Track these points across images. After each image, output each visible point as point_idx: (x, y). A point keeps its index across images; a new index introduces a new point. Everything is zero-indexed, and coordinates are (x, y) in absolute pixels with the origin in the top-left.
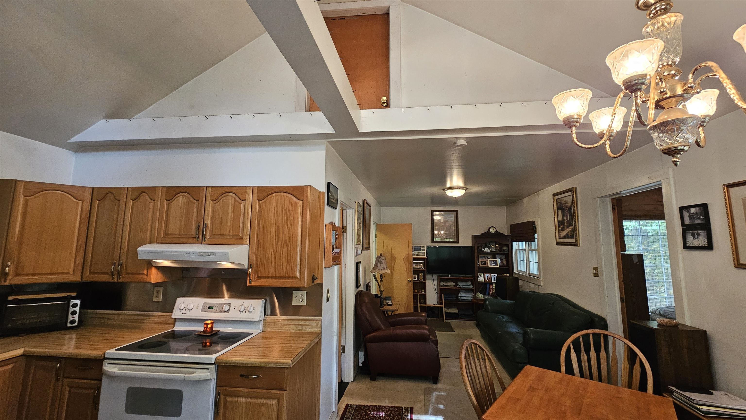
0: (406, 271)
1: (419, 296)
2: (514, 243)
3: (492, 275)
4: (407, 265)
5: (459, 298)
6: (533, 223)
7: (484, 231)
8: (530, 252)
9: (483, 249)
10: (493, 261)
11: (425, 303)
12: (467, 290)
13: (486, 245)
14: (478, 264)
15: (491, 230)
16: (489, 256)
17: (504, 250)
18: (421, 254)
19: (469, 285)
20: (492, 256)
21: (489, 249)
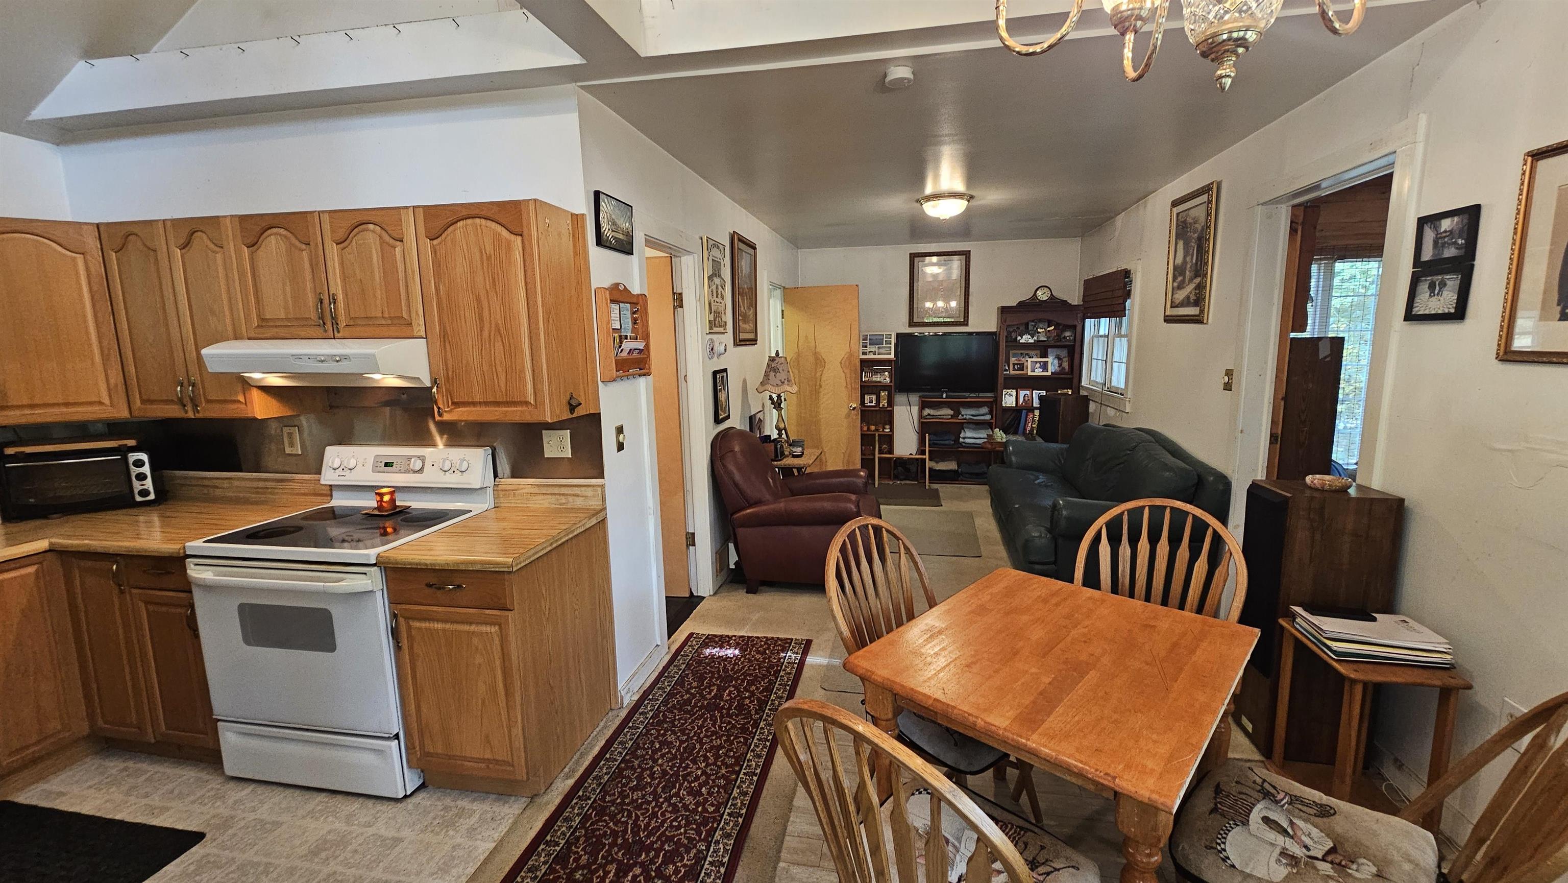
0: (846, 387)
1: (877, 438)
2: (1088, 321)
3: (1034, 392)
4: (848, 376)
5: (961, 440)
6: (1127, 273)
7: (1026, 296)
8: (1117, 340)
9: (1019, 338)
10: (1040, 362)
11: (891, 451)
12: (978, 425)
13: (1027, 324)
14: (1006, 370)
15: (1039, 293)
16: (1032, 353)
17: (1065, 337)
18: (882, 351)
19: (983, 414)
20: (1038, 352)
21: (1033, 337)
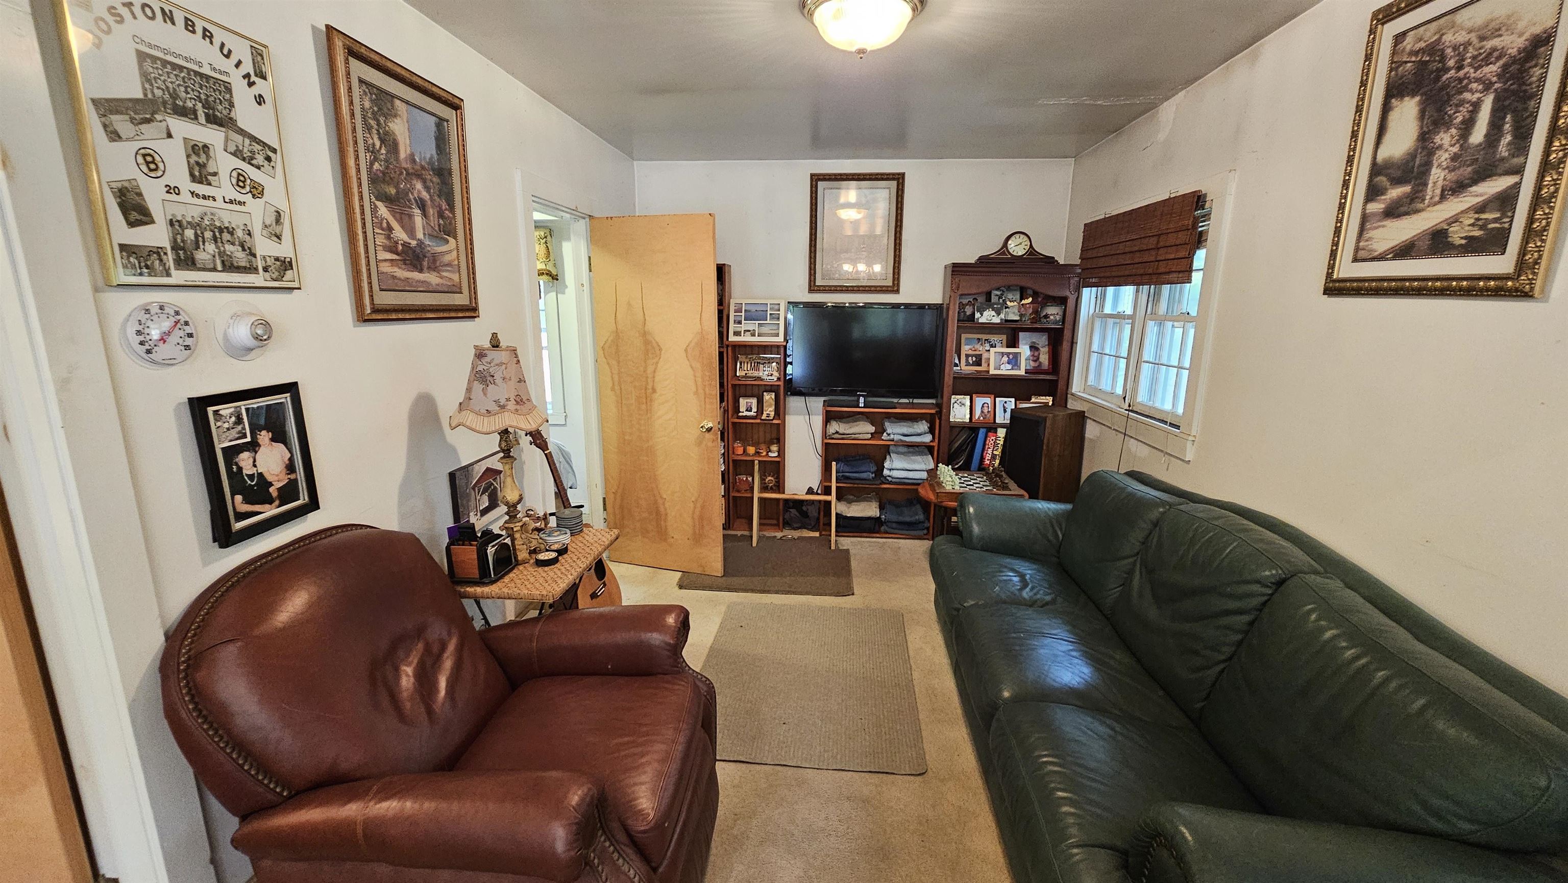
0: (696, 393)
1: (756, 467)
2: (1086, 292)
4: (699, 374)
5: (886, 472)
6: (1198, 200)
7: (990, 247)
8: (1151, 324)
9: (977, 315)
10: (1008, 354)
11: (779, 486)
12: (914, 449)
13: (988, 295)
14: (956, 365)
15: (1011, 244)
16: (994, 338)
17: (1046, 316)
18: (765, 330)
19: (920, 432)
20: (1004, 337)
21: (999, 314)
